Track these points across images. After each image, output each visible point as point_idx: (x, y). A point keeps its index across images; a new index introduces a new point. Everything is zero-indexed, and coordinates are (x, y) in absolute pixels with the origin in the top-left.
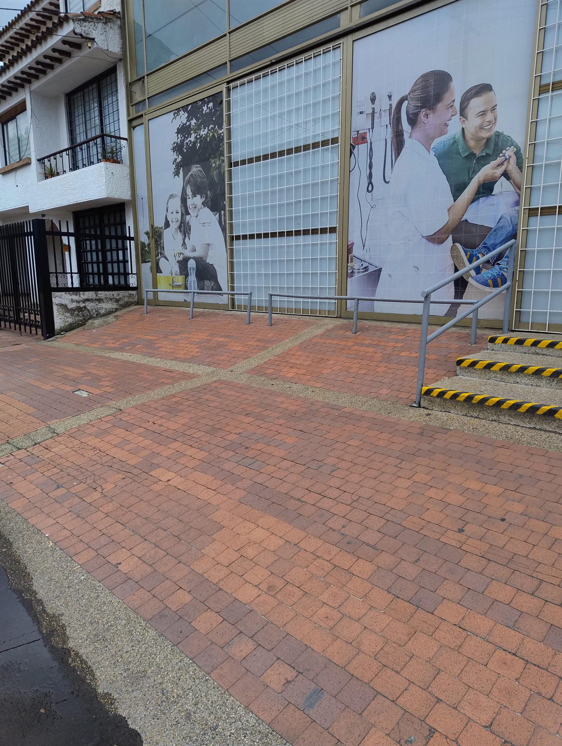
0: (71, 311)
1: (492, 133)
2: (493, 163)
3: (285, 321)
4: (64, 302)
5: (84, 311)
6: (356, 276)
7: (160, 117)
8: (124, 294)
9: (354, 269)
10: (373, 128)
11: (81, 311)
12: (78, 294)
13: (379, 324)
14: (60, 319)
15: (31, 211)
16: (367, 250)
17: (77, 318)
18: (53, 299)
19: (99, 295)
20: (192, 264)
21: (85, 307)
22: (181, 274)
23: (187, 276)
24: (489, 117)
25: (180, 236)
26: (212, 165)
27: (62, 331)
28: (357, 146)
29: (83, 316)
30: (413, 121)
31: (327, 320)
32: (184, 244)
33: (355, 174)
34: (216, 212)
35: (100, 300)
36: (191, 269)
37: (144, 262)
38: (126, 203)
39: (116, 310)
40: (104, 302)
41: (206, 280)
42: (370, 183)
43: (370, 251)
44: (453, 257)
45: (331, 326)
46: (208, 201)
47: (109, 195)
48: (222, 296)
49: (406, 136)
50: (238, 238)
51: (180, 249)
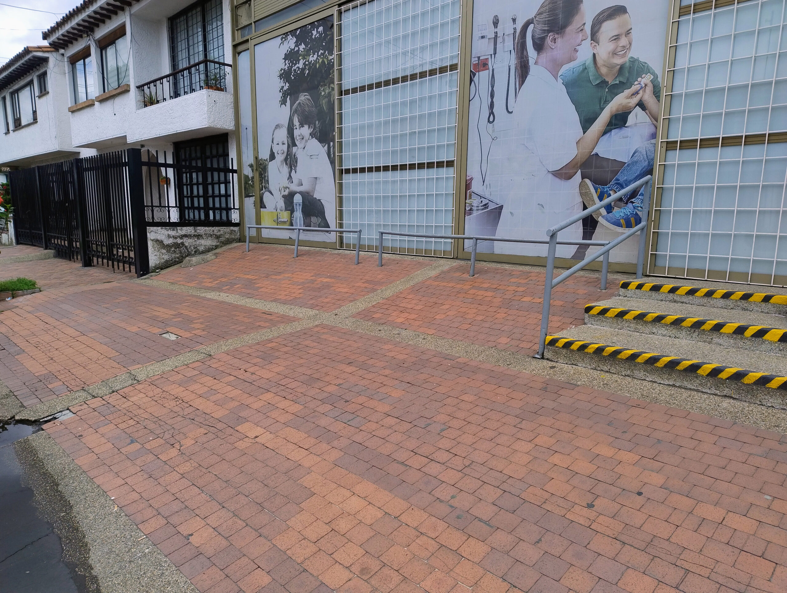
0: (168, 247)
1: (626, 59)
2: (627, 92)
3: (397, 262)
4: (159, 237)
5: (181, 247)
6: (475, 213)
7: (266, 42)
8: (225, 230)
9: (473, 206)
10: (495, 54)
11: (178, 248)
12: (176, 229)
13: (499, 266)
14: (155, 255)
15: (129, 140)
16: (487, 185)
17: (173, 255)
18: (148, 234)
19: (198, 231)
20: (298, 199)
21: (183, 244)
22: (286, 209)
23: (292, 211)
24: (623, 41)
25: (285, 169)
26: (321, 93)
27: (157, 268)
28: (477, 73)
29: (181, 253)
30: (539, 46)
31: (442, 261)
32: (290, 177)
33: (475, 104)
34: (325, 144)
35: (199, 236)
36: (296, 205)
37: (248, 196)
38: (229, 134)
39: (217, 247)
40: (203, 239)
41: (313, 216)
42: (492, 113)
43: (490, 186)
44: (581, 194)
45: (446, 268)
46: (316, 132)
47: (211, 125)
48: (330, 233)
49: (531, 62)
50: (348, 171)
51: (286, 183)
